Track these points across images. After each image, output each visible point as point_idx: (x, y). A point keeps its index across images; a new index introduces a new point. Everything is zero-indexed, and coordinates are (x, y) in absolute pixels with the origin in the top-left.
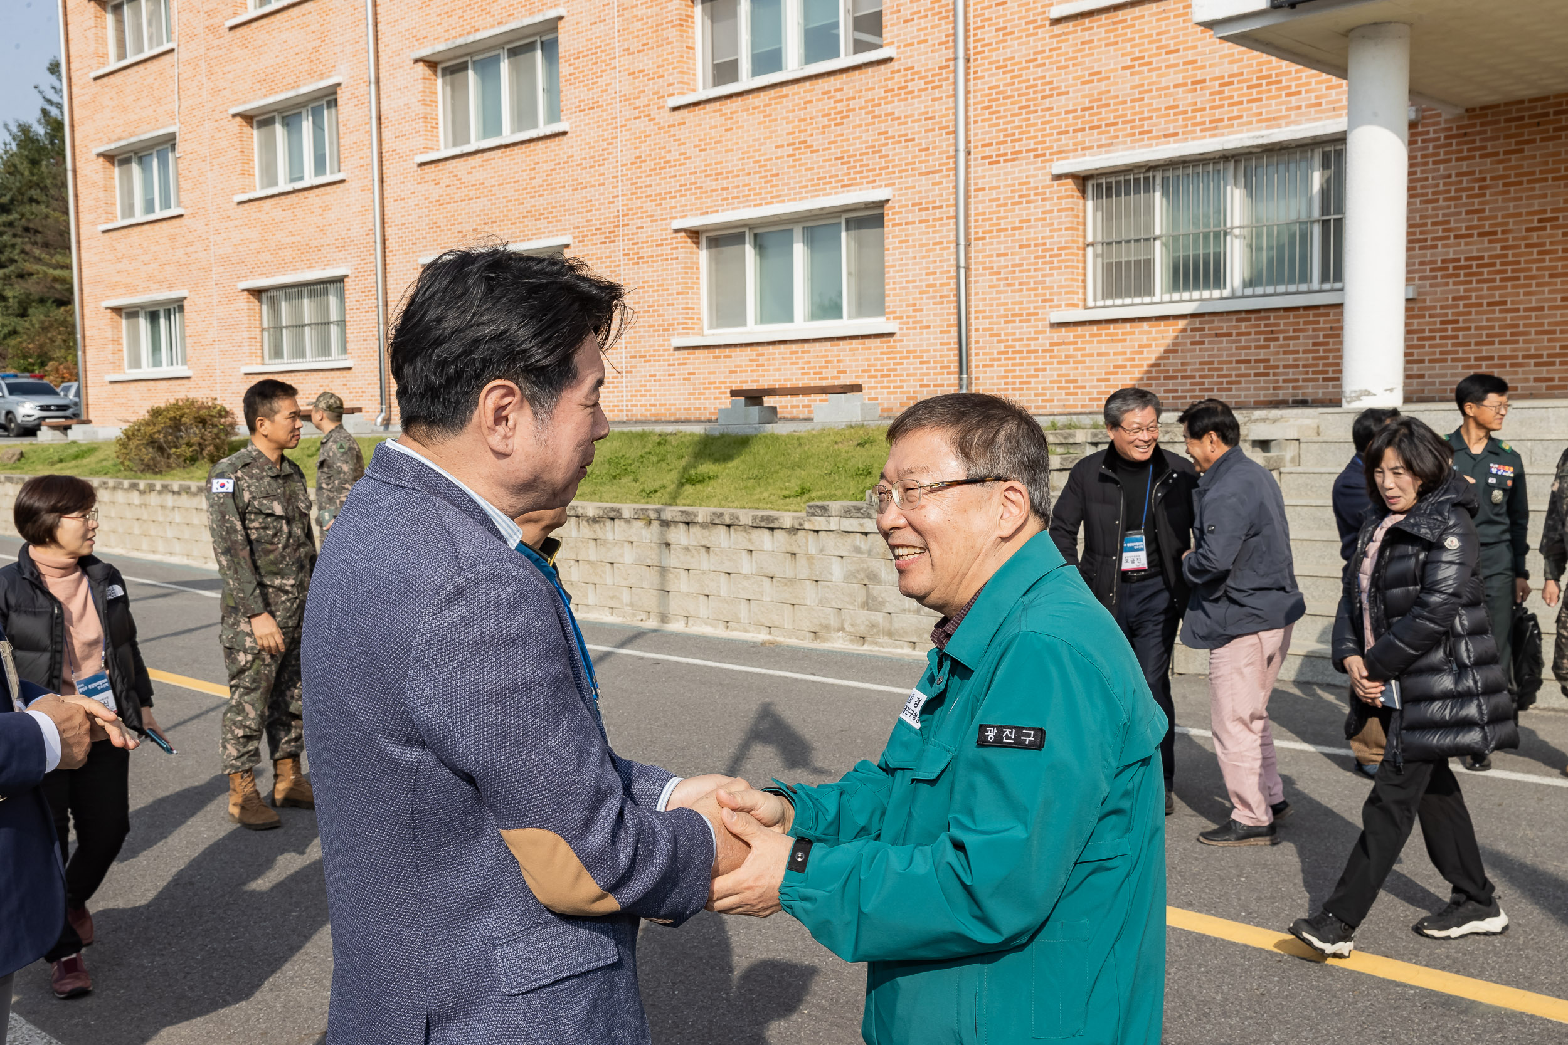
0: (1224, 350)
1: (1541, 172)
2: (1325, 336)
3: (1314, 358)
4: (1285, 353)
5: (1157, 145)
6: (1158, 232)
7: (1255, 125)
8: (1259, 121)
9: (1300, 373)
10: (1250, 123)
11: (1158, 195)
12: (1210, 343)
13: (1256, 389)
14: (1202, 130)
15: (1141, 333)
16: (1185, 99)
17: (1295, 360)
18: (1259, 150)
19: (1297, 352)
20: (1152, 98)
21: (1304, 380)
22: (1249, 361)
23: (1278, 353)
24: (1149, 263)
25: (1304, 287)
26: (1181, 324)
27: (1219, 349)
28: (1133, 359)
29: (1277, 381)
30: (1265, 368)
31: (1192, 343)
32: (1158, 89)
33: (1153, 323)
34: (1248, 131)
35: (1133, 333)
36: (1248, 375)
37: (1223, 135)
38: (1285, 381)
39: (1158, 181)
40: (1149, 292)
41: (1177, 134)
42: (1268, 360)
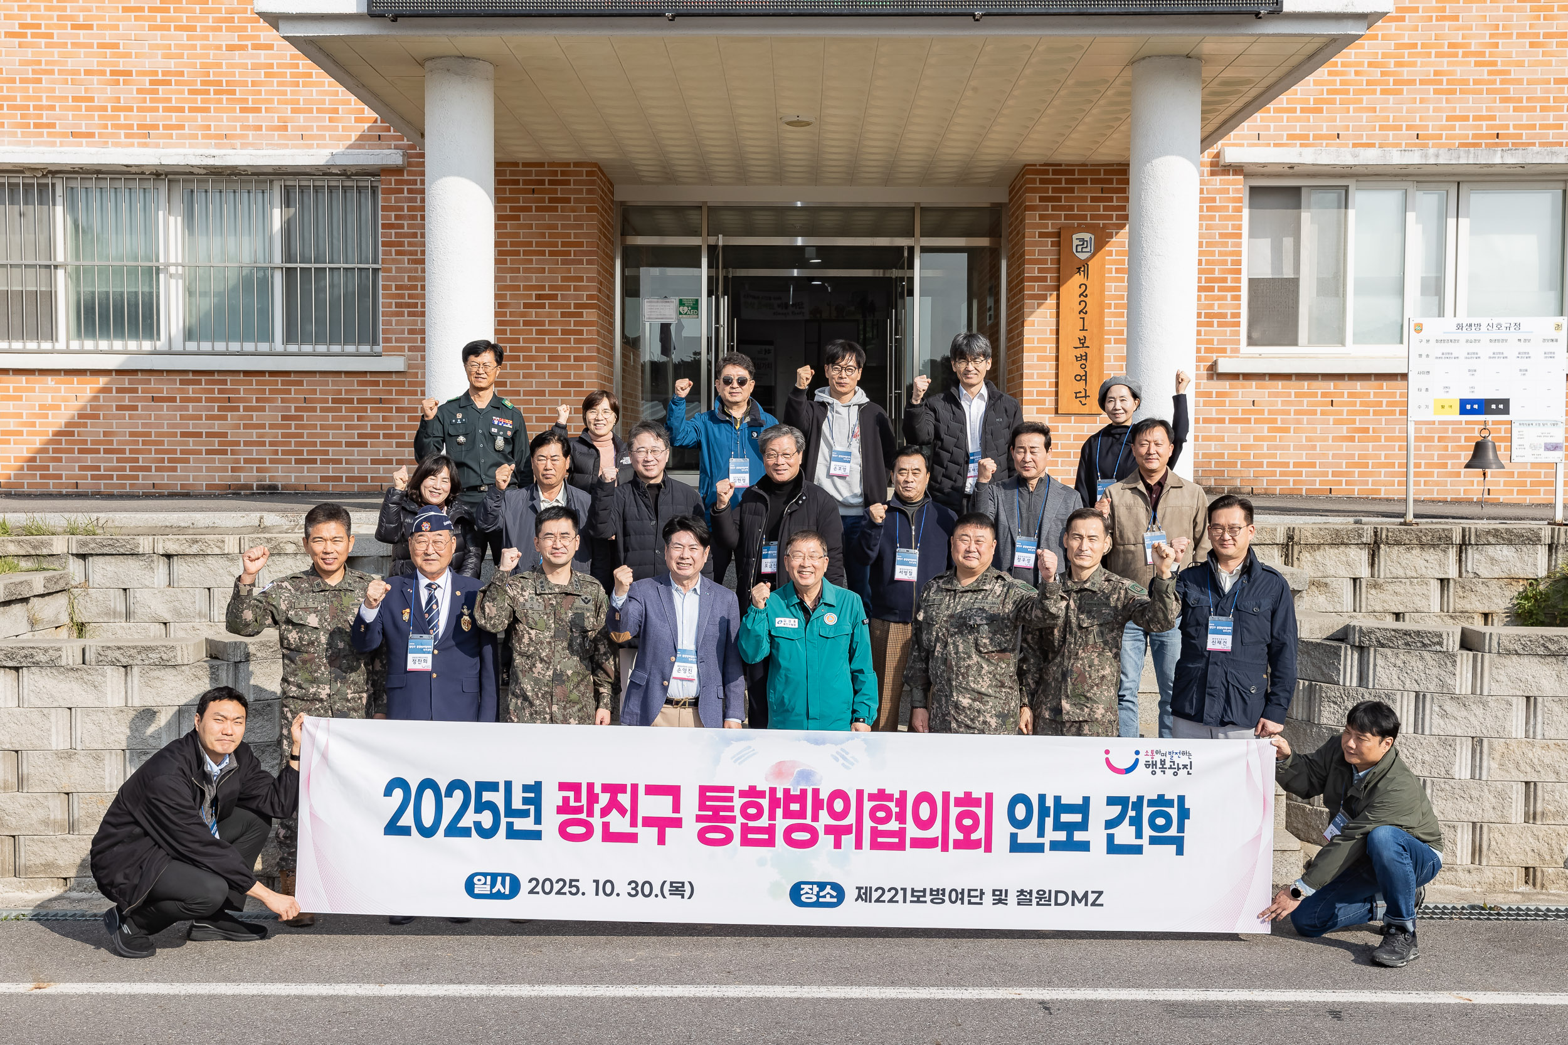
0: (165, 418)
1: (538, 244)
2: (297, 409)
3: (284, 435)
4: (246, 426)
5: (61, 145)
6: (60, 258)
7: (200, 140)
8: (205, 137)
9: (267, 452)
10: (195, 137)
11: (59, 209)
12: (144, 408)
13: (208, 469)
14: (127, 136)
15: (43, 390)
16: (103, 93)
17: (259, 435)
18: (205, 172)
19: (263, 426)
20: (54, 82)
21: (272, 461)
22: (199, 435)
23: (238, 427)
24: (50, 296)
25: (264, 347)
26: (102, 381)
27: (157, 417)
28: (33, 425)
29: (237, 461)
30: (220, 444)
31: (119, 408)
32: (60, 72)
33: (62, 377)
34: (191, 146)
35: (33, 390)
36: (199, 452)
37: (157, 146)
38: (246, 461)
39: (59, 191)
40: (52, 336)
41: (91, 135)
42: (225, 435)
